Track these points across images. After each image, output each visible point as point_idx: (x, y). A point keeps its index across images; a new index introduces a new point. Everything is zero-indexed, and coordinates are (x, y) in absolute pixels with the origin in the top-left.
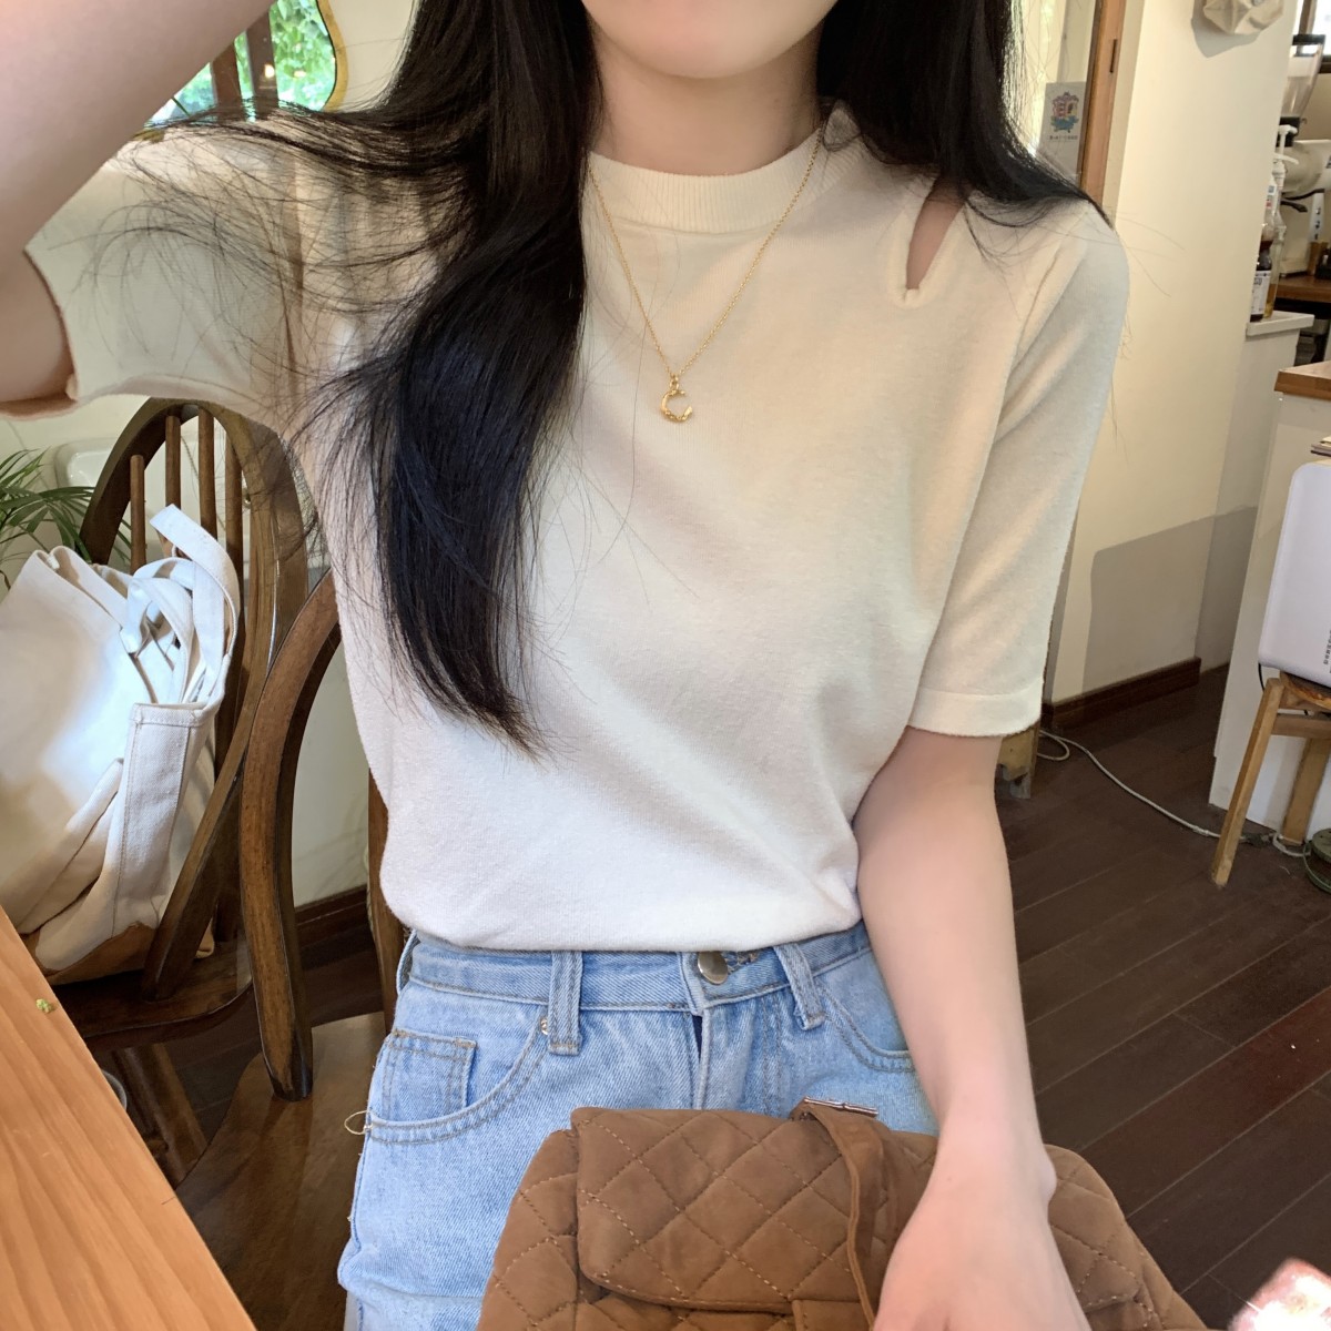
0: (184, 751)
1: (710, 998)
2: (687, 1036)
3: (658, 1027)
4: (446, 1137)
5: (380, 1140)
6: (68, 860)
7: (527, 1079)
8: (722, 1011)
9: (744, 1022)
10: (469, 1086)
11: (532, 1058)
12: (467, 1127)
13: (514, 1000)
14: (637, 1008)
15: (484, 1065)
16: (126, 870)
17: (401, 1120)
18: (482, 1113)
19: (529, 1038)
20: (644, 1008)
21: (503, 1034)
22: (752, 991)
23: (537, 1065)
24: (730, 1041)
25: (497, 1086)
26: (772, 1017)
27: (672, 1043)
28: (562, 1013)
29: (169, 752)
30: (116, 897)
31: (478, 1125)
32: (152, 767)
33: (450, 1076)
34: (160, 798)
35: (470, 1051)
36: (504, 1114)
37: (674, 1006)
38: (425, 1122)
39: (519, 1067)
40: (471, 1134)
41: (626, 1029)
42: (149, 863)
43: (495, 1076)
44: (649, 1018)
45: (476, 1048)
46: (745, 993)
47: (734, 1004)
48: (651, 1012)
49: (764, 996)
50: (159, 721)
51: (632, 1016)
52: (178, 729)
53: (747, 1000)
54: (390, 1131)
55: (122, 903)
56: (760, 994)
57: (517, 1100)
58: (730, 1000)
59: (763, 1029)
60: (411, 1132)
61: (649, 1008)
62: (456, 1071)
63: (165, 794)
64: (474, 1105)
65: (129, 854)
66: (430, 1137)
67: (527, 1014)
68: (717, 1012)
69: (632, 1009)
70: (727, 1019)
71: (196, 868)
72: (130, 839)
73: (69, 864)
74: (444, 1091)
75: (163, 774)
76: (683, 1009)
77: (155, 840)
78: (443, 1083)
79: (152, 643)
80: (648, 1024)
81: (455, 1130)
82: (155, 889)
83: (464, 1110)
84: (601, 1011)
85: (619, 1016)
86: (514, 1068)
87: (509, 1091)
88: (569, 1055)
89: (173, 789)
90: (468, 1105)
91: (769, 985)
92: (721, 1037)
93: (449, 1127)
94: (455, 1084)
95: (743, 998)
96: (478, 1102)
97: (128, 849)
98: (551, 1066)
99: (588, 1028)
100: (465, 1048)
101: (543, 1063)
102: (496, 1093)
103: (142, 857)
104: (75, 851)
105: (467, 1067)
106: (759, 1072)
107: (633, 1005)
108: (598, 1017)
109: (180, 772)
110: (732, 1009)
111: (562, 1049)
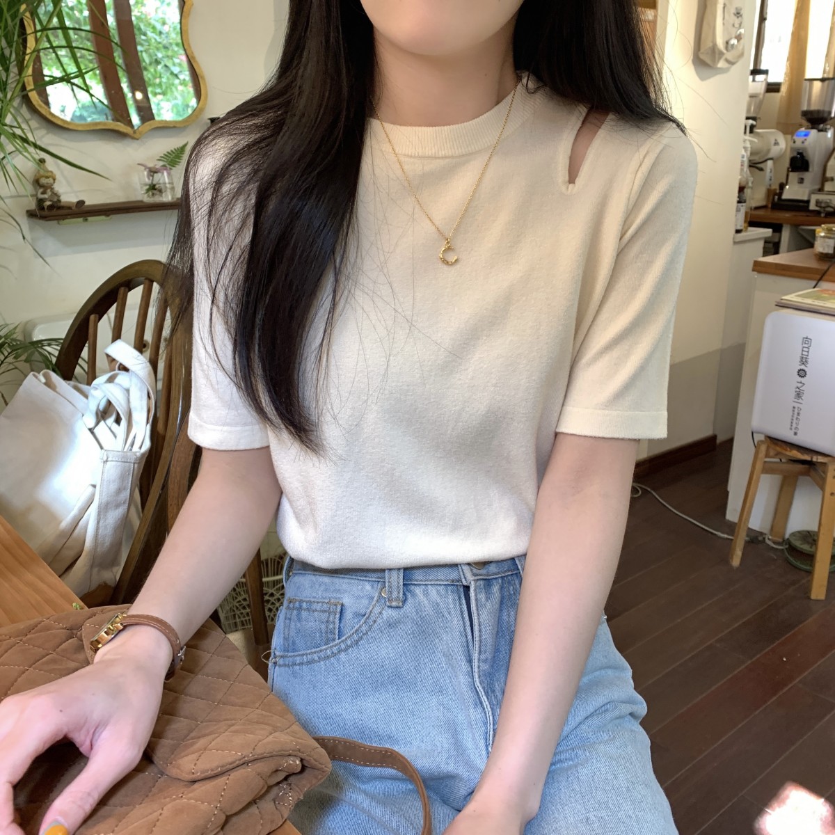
0: (131, 477)
1: (475, 575)
2: (460, 598)
3: (443, 593)
4: (328, 657)
5: (285, 665)
6: (60, 547)
7: (375, 621)
8: (482, 582)
9: (496, 589)
10: (339, 628)
11: (377, 610)
12: (340, 651)
13: (365, 579)
14: (433, 583)
15: (348, 615)
16: (98, 550)
17: (296, 651)
18: (349, 642)
19: (375, 599)
20: (436, 583)
21: (358, 597)
22: (499, 573)
23: (381, 613)
24: (487, 599)
25: (357, 627)
26: (511, 588)
27: (451, 601)
28: (394, 584)
29: (122, 477)
30: (92, 566)
31: (346, 650)
32: (113, 487)
33: (327, 622)
34: (117, 506)
35: (339, 607)
36: (363, 642)
37: (453, 582)
38: (313, 650)
39: (370, 615)
40: (343, 655)
41: (426, 594)
42: (112, 545)
43: (356, 621)
44: (439, 588)
45: (342, 605)
46: (495, 574)
47: (489, 580)
48: (440, 585)
49: (506, 576)
50: (117, 459)
51: (430, 587)
52: (128, 464)
53: (496, 578)
54: (291, 659)
55: (95, 570)
56: (503, 575)
57: (369, 633)
58: (487, 577)
59: (506, 594)
60: (305, 657)
61: (439, 583)
62: (331, 619)
63: (120, 503)
64: (344, 638)
65: (100, 541)
66: (317, 659)
67: (373, 587)
68: (479, 582)
69: (430, 583)
70: (485, 587)
71: (139, 547)
72: (100, 531)
73: (61, 550)
74: (323, 631)
75: (119, 491)
76: (458, 583)
77: (115, 531)
78: (323, 626)
79: (102, 423)
80: (438, 591)
81: (332, 653)
82: (114, 562)
83: (337, 641)
84: (416, 585)
85: (423, 587)
86: (367, 615)
87: (364, 628)
88: (398, 607)
89: (125, 500)
90: (339, 639)
91: (509, 571)
92: (482, 596)
93: (329, 652)
94: (331, 626)
95: (495, 577)
96: (347, 636)
97: (99, 537)
98: (389, 614)
99: (407, 593)
100: (336, 605)
101: (384, 612)
102: (356, 631)
103: (108, 542)
104: (65, 541)
105: (338, 616)
106: (505, 618)
107: (431, 581)
108: (413, 587)
109: (129, 490)
110: (488, 583)
111: (394, 604)
